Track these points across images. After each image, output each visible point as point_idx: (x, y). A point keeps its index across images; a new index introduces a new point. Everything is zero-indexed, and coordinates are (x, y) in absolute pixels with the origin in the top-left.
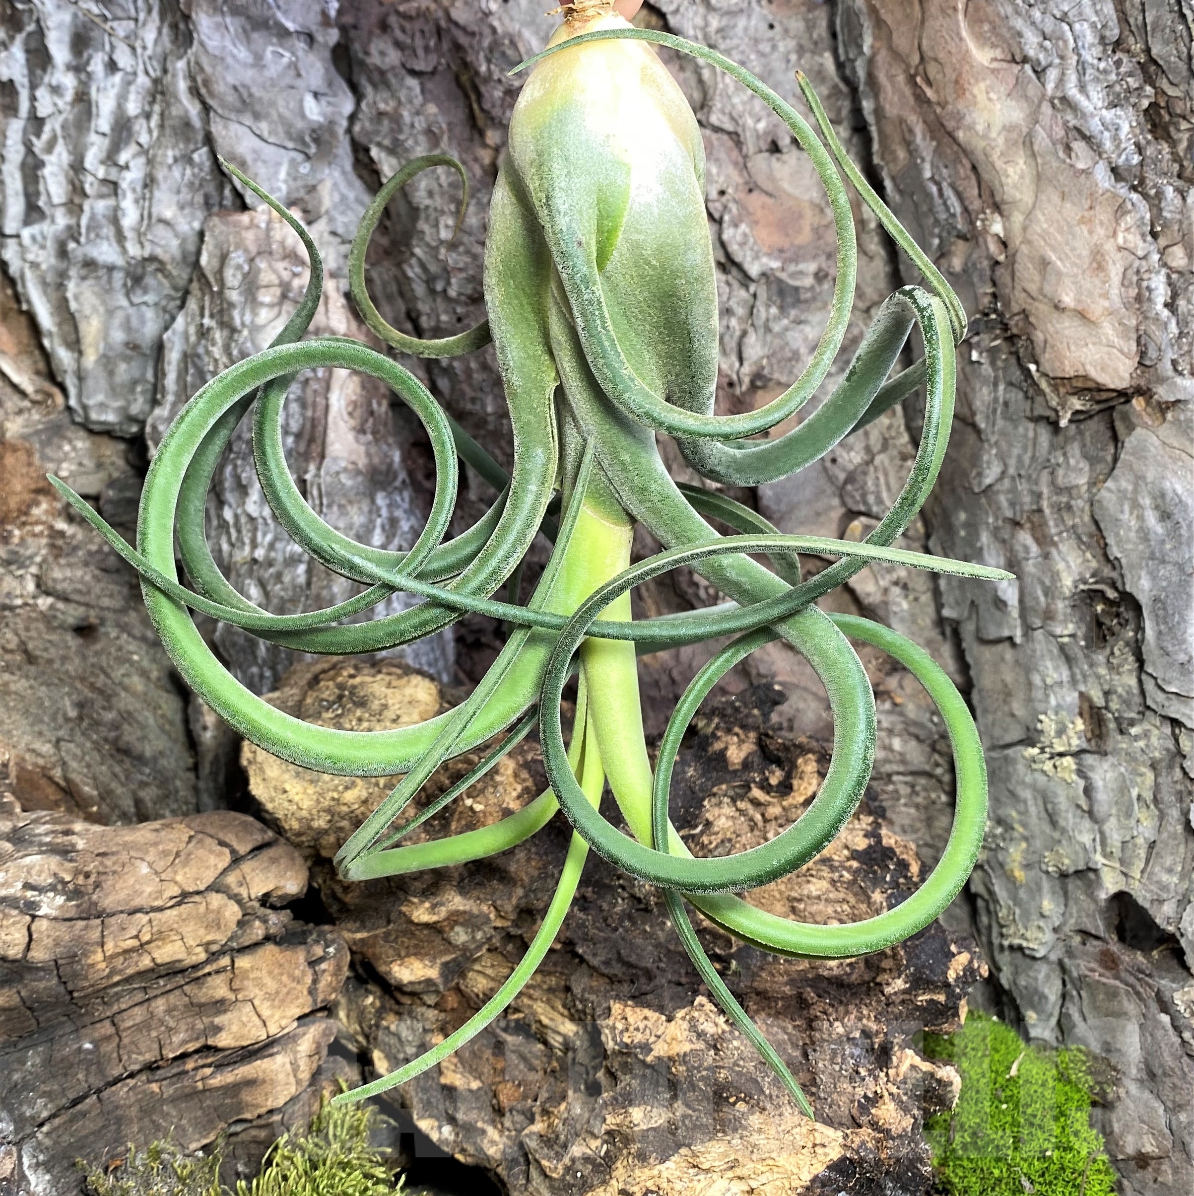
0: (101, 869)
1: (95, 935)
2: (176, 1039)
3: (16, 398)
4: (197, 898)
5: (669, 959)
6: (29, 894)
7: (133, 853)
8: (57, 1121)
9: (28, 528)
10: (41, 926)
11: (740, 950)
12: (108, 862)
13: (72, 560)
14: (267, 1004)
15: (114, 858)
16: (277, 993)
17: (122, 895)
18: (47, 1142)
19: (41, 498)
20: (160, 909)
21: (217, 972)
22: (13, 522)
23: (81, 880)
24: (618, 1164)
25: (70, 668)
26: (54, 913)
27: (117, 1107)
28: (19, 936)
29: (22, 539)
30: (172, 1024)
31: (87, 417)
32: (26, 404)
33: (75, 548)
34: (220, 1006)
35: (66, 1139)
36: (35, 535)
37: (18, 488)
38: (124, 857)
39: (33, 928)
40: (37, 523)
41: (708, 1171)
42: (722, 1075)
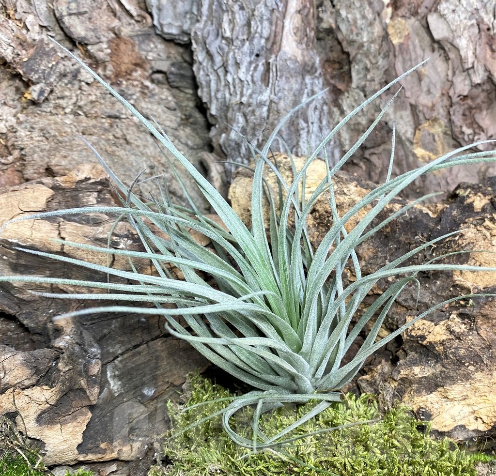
3: (128, 19)
5: (437, 300)
6: (115, 238)
9: (130, 82)
13: (152, 100)
19: (138, 69)
22: (123, 77)
24: (406, 395)
25: (148, 151)
29: (127, 86)
31: (162, 31)
32: (133, 21)
33: (153, 95)
36: (133, 86)
37: (126, 61)
40: (135, 80)
41: (452, 400)
42: (462, 352)
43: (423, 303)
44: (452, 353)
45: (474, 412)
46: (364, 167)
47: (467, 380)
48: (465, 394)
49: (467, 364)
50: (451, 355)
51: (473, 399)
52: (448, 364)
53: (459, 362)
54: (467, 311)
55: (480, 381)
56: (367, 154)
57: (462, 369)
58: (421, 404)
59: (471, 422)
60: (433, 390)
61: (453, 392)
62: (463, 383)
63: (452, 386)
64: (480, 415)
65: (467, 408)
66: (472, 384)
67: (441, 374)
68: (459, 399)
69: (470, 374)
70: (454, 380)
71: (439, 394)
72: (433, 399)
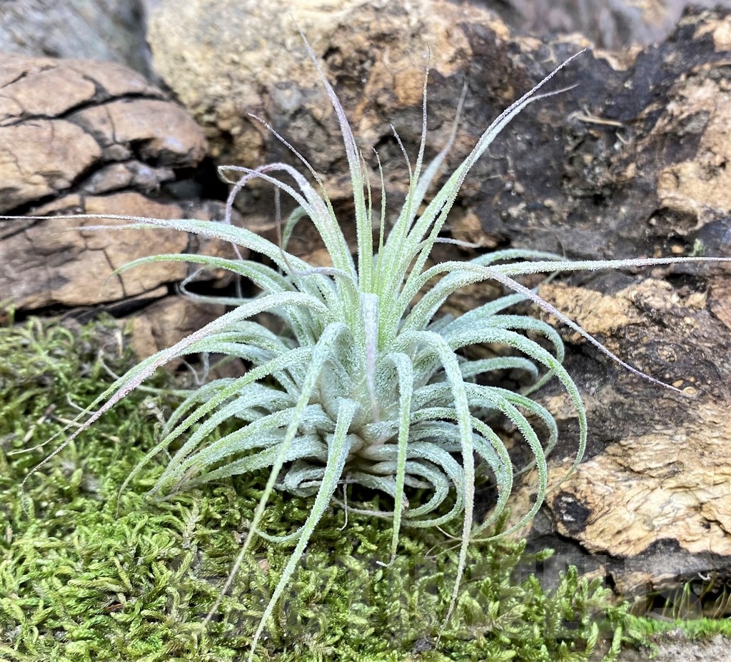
2: (17, 291)
4: (41, 122)
11: (706, 226)
14: (123, 256)
21: (64, 212)
30: (13, 274)
34: (66, 253)
41: (642, 475)
42: (665, 353)
45: (699, 508)
47: (679, 423)
48: (674, 459)
49: (677, 383)
51: (696, 474)
54: (688, 267)
55: (713, 426)
57: (665, 396)
58: (564, 486)
59: (692, 531)
60: (596, 451)
61: (642, 454)
62: (670, 432)
63: (641, 439)
64: (716, 513)
65: (684, 498)
66: (692, 435)
67: (612, 412)
68: (660, 472)
69: (687, 407)
70: (646, 425)
71: (609, 461)
72: (592, 472)
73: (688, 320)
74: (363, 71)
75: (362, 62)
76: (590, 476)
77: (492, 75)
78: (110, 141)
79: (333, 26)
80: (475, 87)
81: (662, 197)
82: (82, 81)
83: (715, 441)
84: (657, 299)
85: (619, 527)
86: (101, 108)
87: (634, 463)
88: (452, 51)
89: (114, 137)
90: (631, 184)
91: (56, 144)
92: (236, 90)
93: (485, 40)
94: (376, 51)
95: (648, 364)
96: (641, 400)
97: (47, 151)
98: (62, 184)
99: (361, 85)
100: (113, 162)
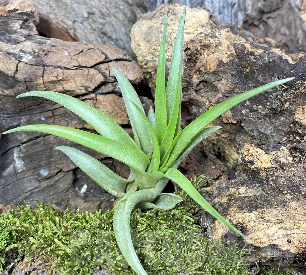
0: (50, 50)
1: (40, 72)
4: (85, 69)
6: (21, 53)
7: (64, 48)
8: (28, 144)
10: (21, 65)
12: (53, 48)
15: (56, 48)
16: (112, 112)
17: (54, 60)
18: (24, 150)
20: (68, 69)
21: (90, 99)
23: (41, 52)
26: (27, 61)
27: (50, 143)
28: (13, 68)
35: (31, 151)
38: (61, 48)
39: (19, 65)
41: (268, 221)
42: (282, 181)
43: (265, 135)
44: (273, 180)
45: (287, 235)
46: (263, 28)
47: (283, 206)
48: (280, 218)
49: (284, 192)
50: (271, 182)
51: (287, 224)
52: (269, 189)
53: (278, 190)
54: (300, 146)
55: (295, 209)
56: (265, 17)
57: (280, 196)
58: (240, 220)
59: (283, 243)
60: (253, 210)
61: (268, 214)
62: (279, 209)
63: (269, 209)
64: (293, 239)
65: (283, 231)
66: (288, 211)
67: (261, 197)
68: (275, 221)
69: (287, 201)
70: (271, 205)
71: (257, 214)
72: (250, 217)
73: (293, 169)
74: (197, 57)
75: (197, 54)
76: (249, 219)
77: (243, 63)
78: (108, 76)
79: (189, 40)
80: (236, 67)
81: (296, 117)
82: (101, 54)
83: (296, 215)
84: (284, 159)
85: (257, 238)
86: (106, 64)
87: (266, 217)
88: (229, 53)
89: (109, 75)
90: (286, 110)
91: (89, 77)
92: (154, 59)
93: (241, 50)
94: (202, 51)
95: (275, 183)
96: (271, 196)
97: (85, 79)
98: (90, 90)
99: (196, 62)
100: (109, 82)
